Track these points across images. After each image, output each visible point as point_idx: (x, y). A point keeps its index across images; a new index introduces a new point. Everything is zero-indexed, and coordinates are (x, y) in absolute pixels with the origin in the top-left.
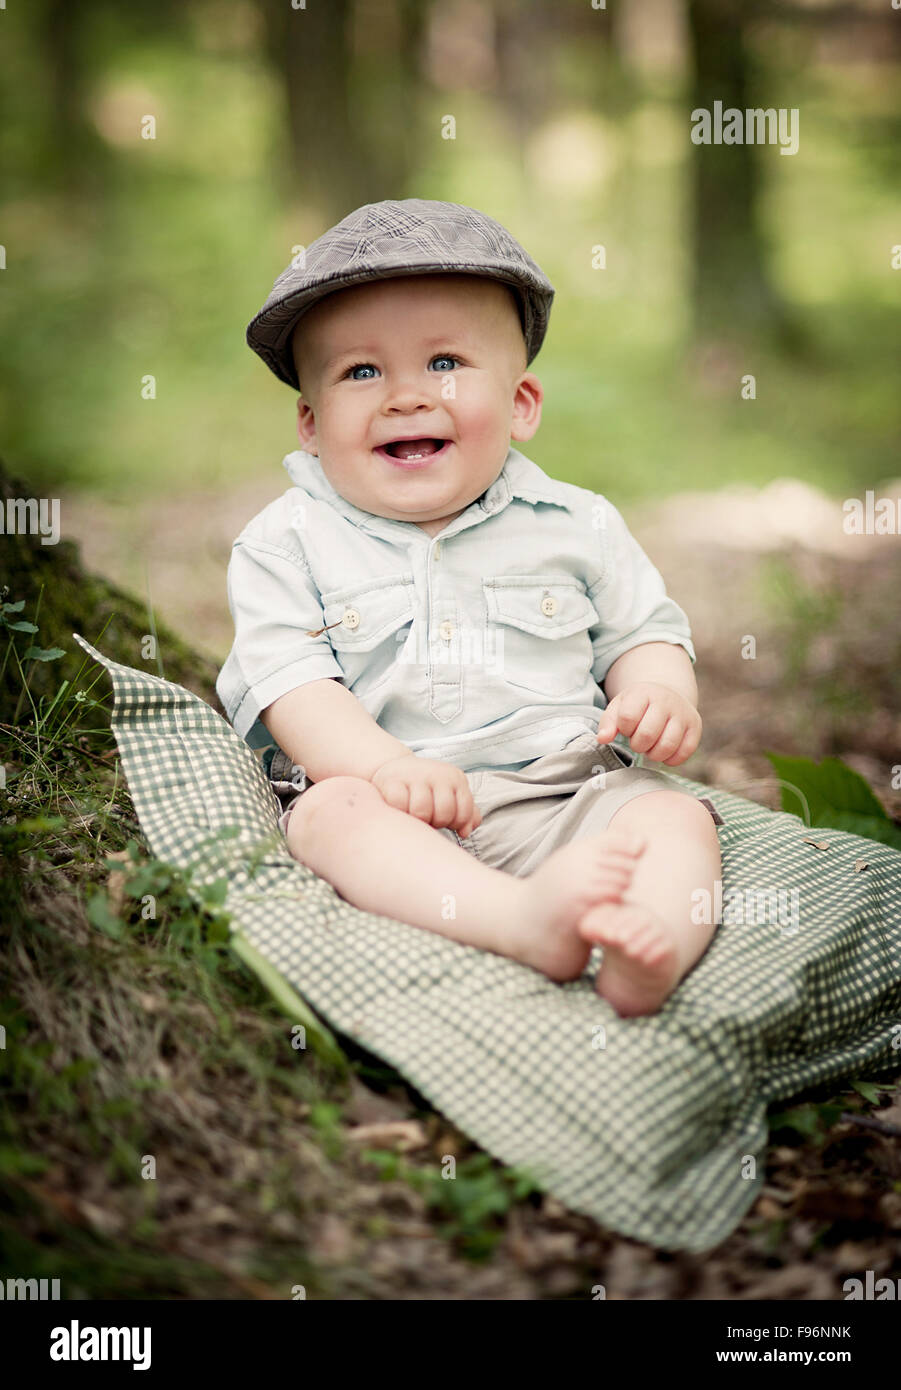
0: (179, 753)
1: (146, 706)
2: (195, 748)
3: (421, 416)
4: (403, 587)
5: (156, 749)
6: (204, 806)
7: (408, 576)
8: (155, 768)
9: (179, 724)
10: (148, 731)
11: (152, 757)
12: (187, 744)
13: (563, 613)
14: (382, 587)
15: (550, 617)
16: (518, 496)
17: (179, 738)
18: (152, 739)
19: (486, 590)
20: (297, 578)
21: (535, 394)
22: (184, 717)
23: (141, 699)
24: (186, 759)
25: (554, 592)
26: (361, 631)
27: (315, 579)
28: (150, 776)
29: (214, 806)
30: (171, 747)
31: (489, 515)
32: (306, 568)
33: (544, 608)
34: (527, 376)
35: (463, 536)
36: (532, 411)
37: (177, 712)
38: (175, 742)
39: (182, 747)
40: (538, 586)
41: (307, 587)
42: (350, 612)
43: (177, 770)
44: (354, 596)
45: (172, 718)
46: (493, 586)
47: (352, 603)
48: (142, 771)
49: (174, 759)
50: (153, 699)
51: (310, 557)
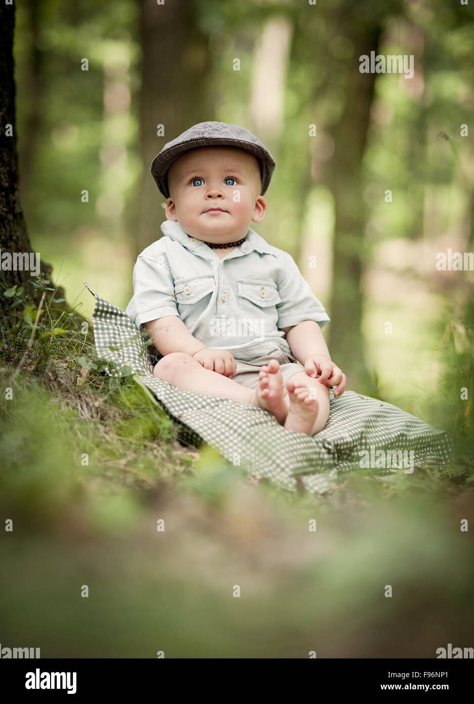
0: (117, 332)
1: (107, 312)
2: (123, 332)
3: (219, 200)
4: (208, 279)
5: (108, 329)
6: (123, 352)
7: (211, 274)
8: (106, 336)
9: (119, 322)
10: (106, 322)
11: (106, 331)
12: (120, 330)
13: (268, 297)
14: (200, 278)
15: (263, 298)
16: (256, 249)
17: (118, 327)
18: (107, 325)
19: (238, 283)
20: (165, 273)
21: (263, 205)
22: (121, 320)
23: (105, 309)
24: (119, 335)
25: (266, 288)
26: (191, 295)
27: (173, 273)
28: (104, 338)
29: (127, 353)
30: (114, 329)
31: (245, 254)
32: (169, 269)
33: (261, 293)
34: (261, 197)
35: (233, 261)
36: (262, 213)
37: (118, 318)
38: (116, 328)
39: (119, 330)
40: (260, 285)
41: (169, 278)
42: (187, 288)
43: (115, 338)
44: (189, 281)
45: (116, 319)
46: (241, 282)
47: (188, 284)
48: (101, 336)
49: (114, 334)
50: (110, 310)
51: (171, 265)
